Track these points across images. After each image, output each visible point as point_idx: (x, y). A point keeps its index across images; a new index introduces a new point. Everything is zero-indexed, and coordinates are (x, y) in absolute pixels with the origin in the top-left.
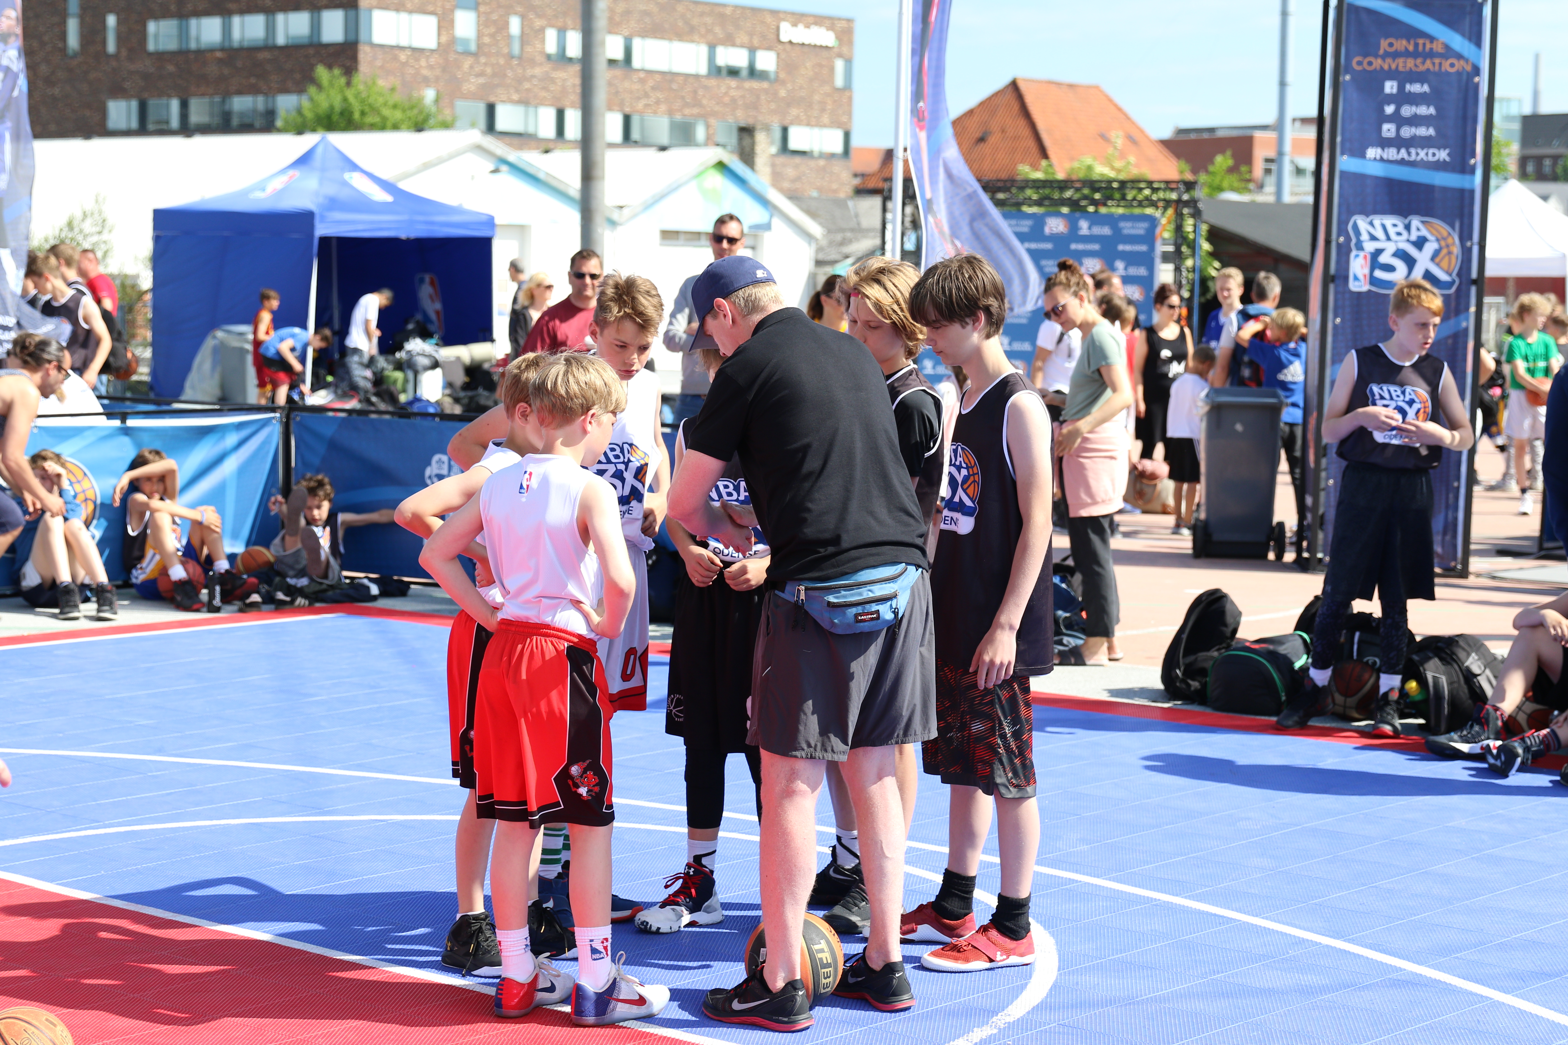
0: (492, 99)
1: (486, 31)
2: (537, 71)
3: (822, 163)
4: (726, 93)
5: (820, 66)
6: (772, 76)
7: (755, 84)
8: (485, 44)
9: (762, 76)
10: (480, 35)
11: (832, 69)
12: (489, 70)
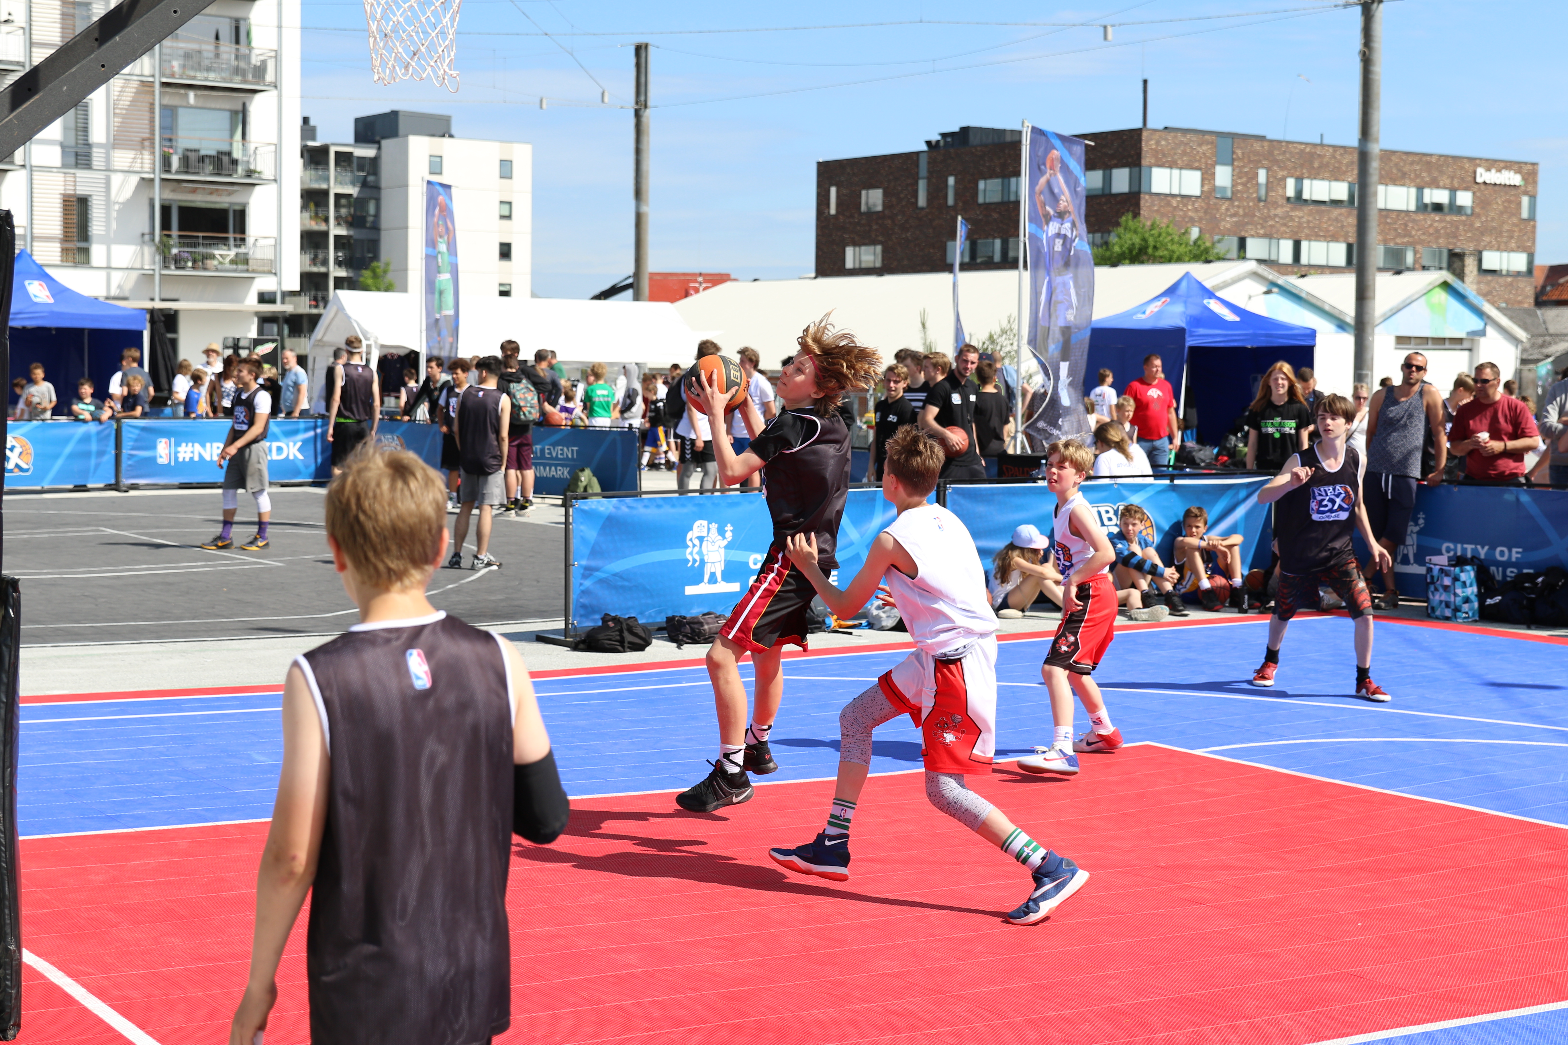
0: (1243, 234)
1: (1239, 181)
2: (1279, 211)
3: (1509, 279)
4: (1431, 226)
5: (1510, 202)
6: (1469, 212)
7: (1455, 218)
8: (1238, 191)
9: (1460, 210)
10: (1234, 184)
11: (1519, 204)
12: (1241, 212)
